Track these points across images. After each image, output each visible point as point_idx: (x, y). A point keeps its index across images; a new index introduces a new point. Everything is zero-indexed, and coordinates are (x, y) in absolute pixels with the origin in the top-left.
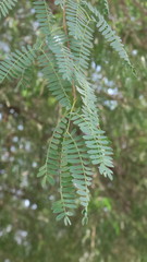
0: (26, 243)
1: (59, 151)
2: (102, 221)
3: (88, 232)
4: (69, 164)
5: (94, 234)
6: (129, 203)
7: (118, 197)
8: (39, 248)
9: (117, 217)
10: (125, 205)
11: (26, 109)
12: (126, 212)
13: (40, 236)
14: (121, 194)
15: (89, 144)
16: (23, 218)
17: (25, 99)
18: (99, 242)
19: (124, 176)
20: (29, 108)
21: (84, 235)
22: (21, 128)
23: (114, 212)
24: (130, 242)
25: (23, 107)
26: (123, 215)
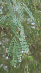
0: (7, 70)
1: (13, 46)
2: (30, 63)
3: (26, 66)
4: (16, 50)
5: (28, 67)
6: (38, 58)
7: (35, 56)
8: (11, 71)
9: (35, 62)
10: (37, 58)
11: (7, 29)
12: (38, 61)
13: (11, 68)
14: (36, 55)
15: (21, 44)
16: (7, 62)
17: (7, 26)
18: (29, 70)
19: (37, 50)
20: (8, 29)
21: (25, 67)
22: (6, 35)
23: (34, 60)
24: (39, 70)
25: (6, 28)
26: (37, 62)
